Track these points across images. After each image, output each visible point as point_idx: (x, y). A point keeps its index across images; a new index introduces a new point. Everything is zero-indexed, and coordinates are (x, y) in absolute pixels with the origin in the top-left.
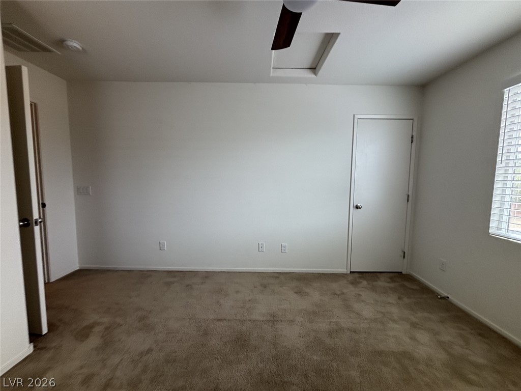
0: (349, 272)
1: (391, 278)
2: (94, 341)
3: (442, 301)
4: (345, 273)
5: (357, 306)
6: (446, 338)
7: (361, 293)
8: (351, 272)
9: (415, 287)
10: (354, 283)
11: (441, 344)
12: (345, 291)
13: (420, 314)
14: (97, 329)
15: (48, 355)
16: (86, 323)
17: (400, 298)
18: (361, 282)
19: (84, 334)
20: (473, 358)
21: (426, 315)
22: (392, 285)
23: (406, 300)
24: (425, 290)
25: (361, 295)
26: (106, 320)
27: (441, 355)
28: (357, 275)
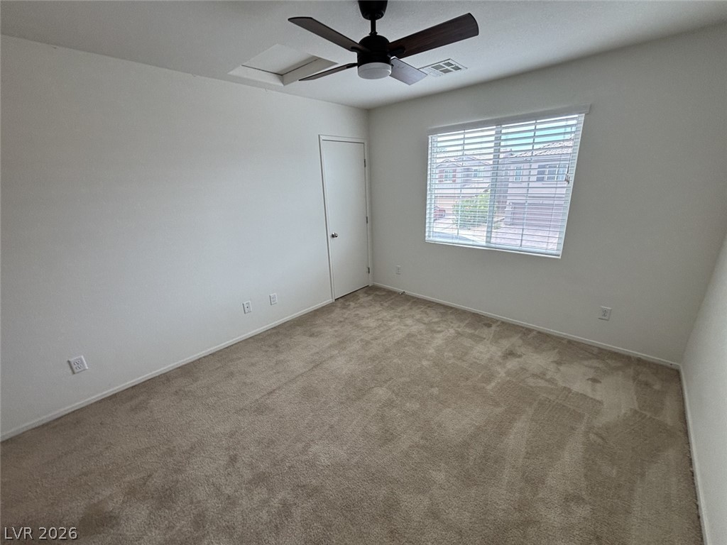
0: (334, 301)
1: (366, 293)
3: (403, 296)
4: (332, 302)
5: (363, 323)
6: (418, 317)
7: (358, 312)
9: (384, 293)
10: (345, 307)
11: (419, 321)
12: (345, 316)
13: (399, 310)
17: (382, 305)
18: (349, 305)
20: (434, 320)
21: (401, 308)
22: (370, 298)
23: (386, 304)
24: (390, 293)
25: (358, 314)
27: (422, 327)
28: (341, 300)
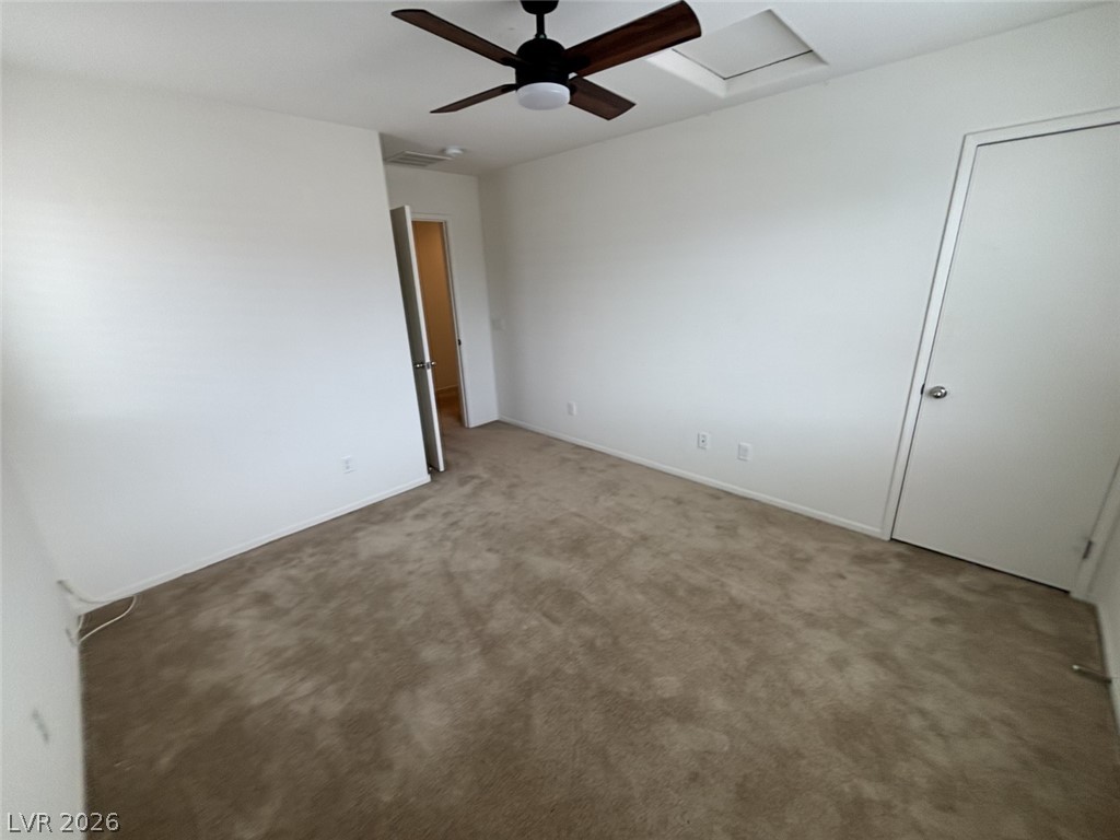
0: (887, 538)
2: (467, 489)
4: (878, 536)
8: (892, 539)
10: (867, 557)
14: (476, 481)
15: (437, 487)
16: (471, 473)
18: (888, 562)
19: (463, 482)
26: (485, 476)
28: (901, 549)
